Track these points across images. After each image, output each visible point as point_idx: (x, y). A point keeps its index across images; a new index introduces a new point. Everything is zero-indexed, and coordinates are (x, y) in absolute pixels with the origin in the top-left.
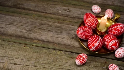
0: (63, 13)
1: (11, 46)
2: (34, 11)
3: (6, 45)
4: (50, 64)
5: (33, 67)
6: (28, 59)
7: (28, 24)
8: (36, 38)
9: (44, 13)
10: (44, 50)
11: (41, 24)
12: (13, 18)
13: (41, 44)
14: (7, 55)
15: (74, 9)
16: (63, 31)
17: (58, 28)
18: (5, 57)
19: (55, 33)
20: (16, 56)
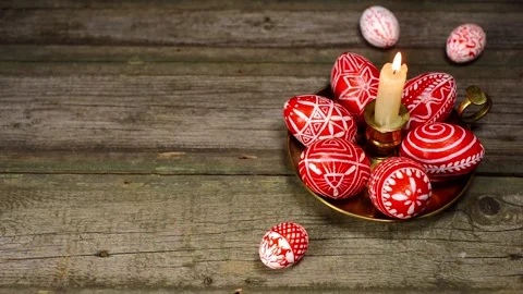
0: (250, 37)
1: (70, 189)
2: (132, 43)
3: (49, 189)
4: (244, 231)
5: (178, 254)
6: (150, 228)
7: (120, 96)
8: (166, 144)
9: (176, 48)
10: (209, 184)
11: (173, 87)
12: (53, 81)
13: (190, 163)
14: (63, 227)
15: (286, 16)
16: (264, 102)
17: (244, 95)
18: (54, 234)
19: (236, 115)
20: (98, 225)
